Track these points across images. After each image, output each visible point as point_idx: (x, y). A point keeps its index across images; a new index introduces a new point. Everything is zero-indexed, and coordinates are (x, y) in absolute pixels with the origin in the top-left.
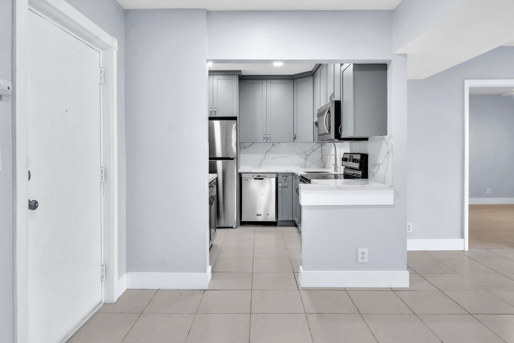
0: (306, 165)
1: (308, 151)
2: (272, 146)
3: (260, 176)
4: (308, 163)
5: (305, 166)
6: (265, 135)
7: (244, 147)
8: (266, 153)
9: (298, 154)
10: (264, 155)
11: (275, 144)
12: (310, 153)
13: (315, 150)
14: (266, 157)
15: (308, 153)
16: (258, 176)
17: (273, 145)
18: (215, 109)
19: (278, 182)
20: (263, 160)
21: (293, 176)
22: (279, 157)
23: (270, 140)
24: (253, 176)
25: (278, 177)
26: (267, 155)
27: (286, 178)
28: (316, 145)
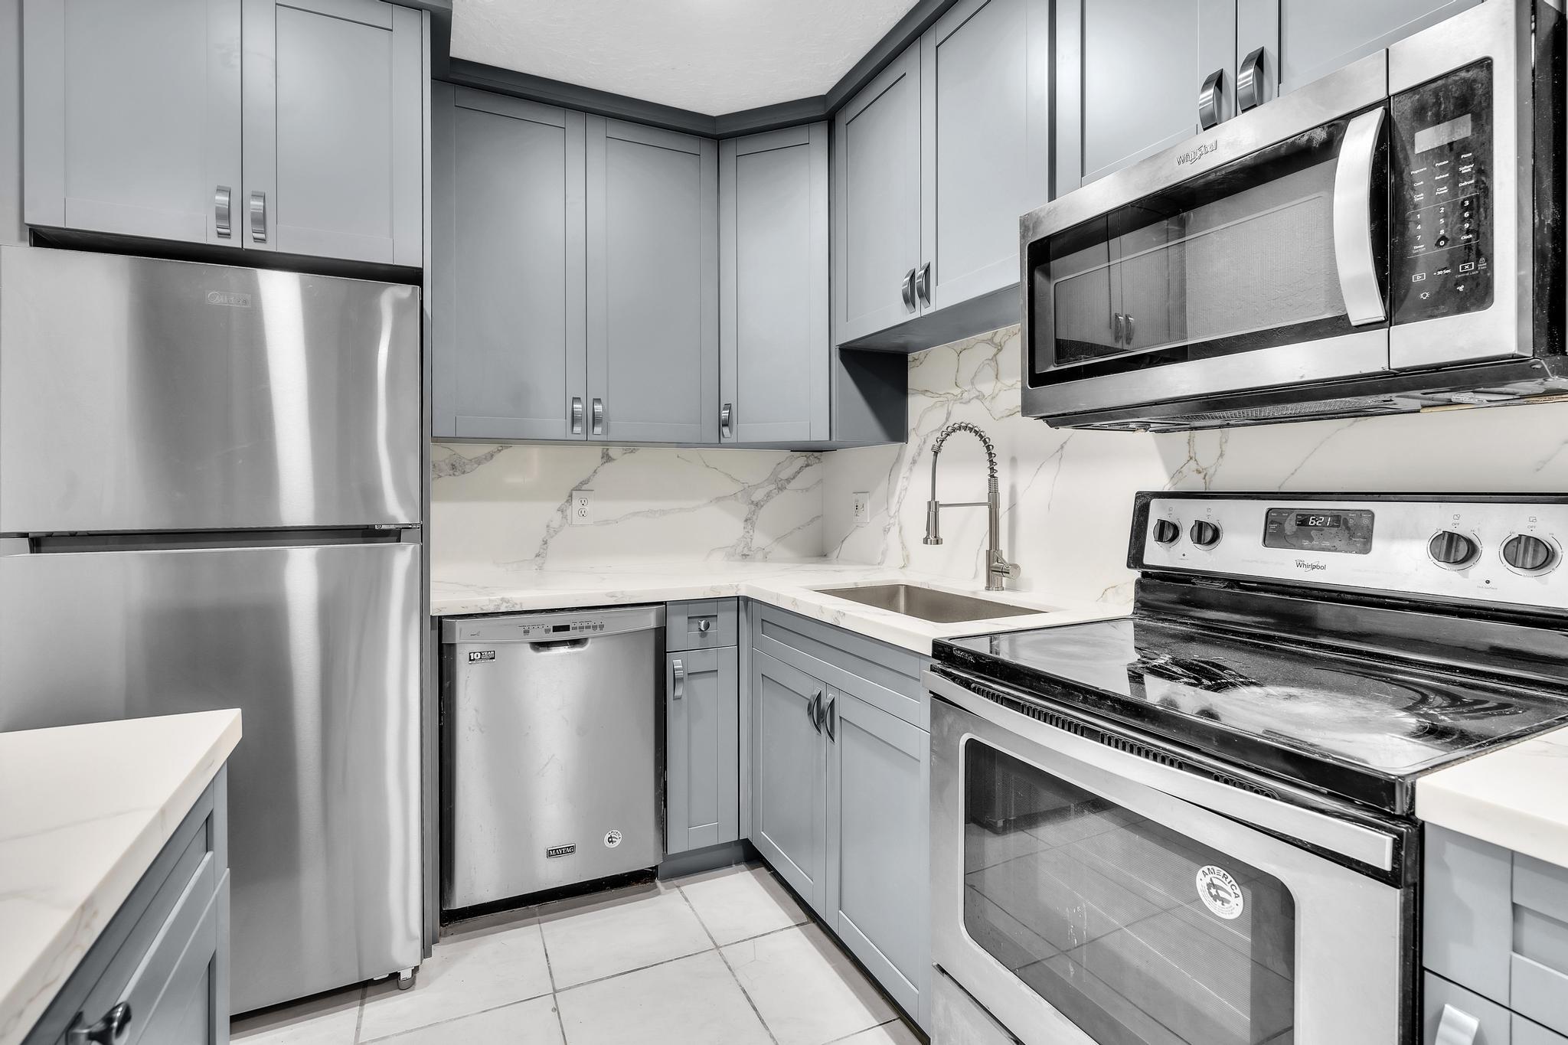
0: (750, 549)
1: (757, 487)
2: (599, 461)
3: (566, 628)
4: (760, 539)
5: (746, 552)
6: (576, 399)
7: (453, 467)
8: (571, 496)
9: (718, 499)
10: (558, 505)
11: (614, 451)
12: (769, 495)
13: (788, 481)
14: (568, 512)
15: (758, 495)
16: (556, 629)
17: (607, 458)
18: (257, 204)
19: (666, 652)
20: (556, 532)
21: (742, 615)
22: (635, 514)
23: (606, 431)
24: (526, 632)
25: (665, 627)
26: (576, 503)
27: (707, 626)
28: (791, 463)
